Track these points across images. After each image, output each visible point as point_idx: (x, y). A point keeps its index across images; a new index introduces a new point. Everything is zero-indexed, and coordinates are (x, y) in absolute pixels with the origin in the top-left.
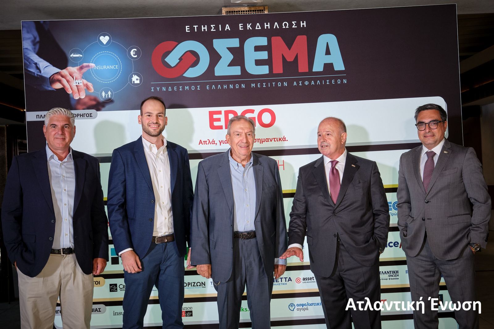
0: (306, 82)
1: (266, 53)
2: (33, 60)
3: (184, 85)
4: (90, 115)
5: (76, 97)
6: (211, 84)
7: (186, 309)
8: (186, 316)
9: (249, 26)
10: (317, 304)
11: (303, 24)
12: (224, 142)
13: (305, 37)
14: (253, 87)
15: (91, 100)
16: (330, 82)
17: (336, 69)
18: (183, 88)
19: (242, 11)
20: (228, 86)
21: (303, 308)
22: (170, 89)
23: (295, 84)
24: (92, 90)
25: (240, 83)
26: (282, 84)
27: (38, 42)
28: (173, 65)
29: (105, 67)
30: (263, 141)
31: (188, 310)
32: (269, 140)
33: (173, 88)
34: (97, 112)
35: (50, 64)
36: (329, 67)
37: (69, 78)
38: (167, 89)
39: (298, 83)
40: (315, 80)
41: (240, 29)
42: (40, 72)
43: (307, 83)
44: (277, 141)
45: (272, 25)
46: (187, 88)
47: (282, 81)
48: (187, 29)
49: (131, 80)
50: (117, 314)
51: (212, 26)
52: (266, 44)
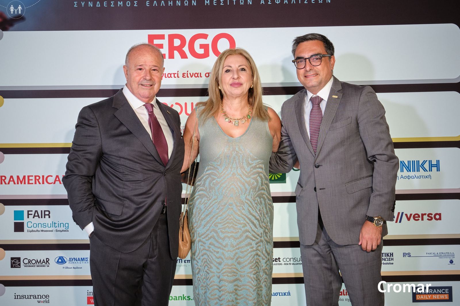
3: (116, 0)
10: (283, 294)
12: (167, 76)
14: (207, 4)
16: (309, 1)
18: (116, 4)
20: (175, 3)
22: (98, 5)
23: (263, 2)
26: (246, 2)
33: (102, 4)
34: (3, 32)
38: (95, 4)
39: (266, 1)
43: (278, 1)
46: (120, 3)
50: (19, 297)
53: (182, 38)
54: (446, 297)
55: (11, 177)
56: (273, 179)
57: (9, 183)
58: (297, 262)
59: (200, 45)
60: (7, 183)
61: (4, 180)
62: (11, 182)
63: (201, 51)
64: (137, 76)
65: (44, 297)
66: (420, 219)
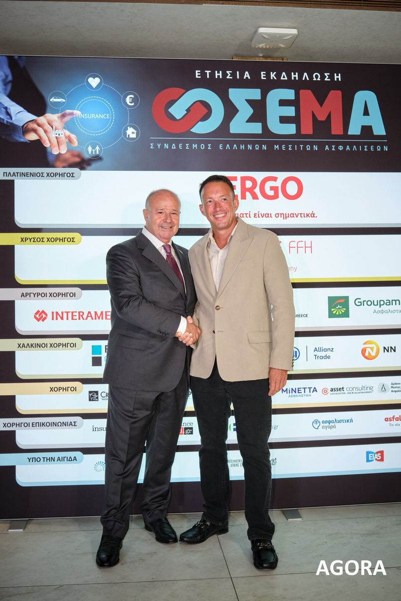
0: (341, 146)
1: (293, 108)
2: (3, 103)
3: (191, 143)
4: (72, 175)
5: (55, 152)
6: (225, 143)
7: (185, 424)
8: (185, 434)
9: (273, 75)
10: (346, 421)
11: (338, 77)
13: (340, 92)
14: (277, 149)
15: (74, 156)
16: (369, 148)
17: (375, 133)
18: (190, 146)
20: (246, 147)
21: (330, 425)
22: (174, 147)
23: (327, 148)
24: (76, 144)
25: (261, 143)
26: (312, 148)
27: (10, 82)
28: (178, 117)
29: (93, 116)
30: (287, 216)
31: (187, 427)
32: (295, 216)
33: (177, 146)
35: (25, 109)
36: (367, 130)
37: (48, 127)
38: (170, 146)
39: (330, 148)
40: (351, 145)
41: (262, 78)
42: (11, 118)
43: (341, 148)
44: (304, 217)
45: (301, 76)
46: (195, 146)
47: (312, 144)
48: (197, 74)
49: (125, 134)
50: (97, 429)
51: (228, 72)
52: (293, 98)
53: (254, 181)
55: (89, 312)
56: (337, 313)
57: (86, 319)
58: (359, 391)
59: (270, 187)
60: (85, 319)
61: (82, 316)
62: (88, 318)
63: (271, 193)
64: (158, 219)
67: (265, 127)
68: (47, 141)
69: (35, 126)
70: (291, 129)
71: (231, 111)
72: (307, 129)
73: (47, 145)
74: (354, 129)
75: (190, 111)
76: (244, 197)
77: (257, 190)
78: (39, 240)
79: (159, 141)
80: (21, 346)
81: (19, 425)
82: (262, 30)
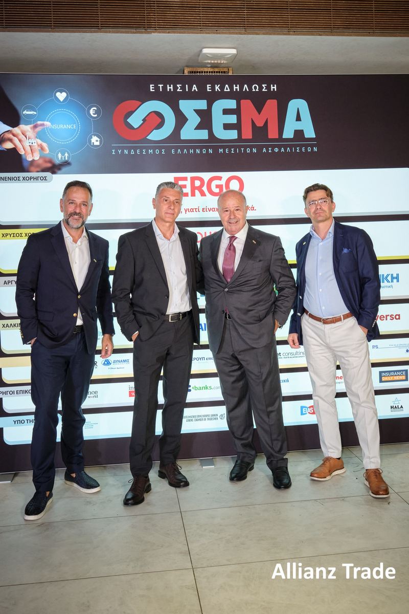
0: (276, 148)
1: (235, 116)
3: (147, 148)
4: (45, 179)
5: (30, 158)
6: (176, 148)
9: (217, 88)
11: (274, 88)
12: (189, 211)
13: (275, 102)
14: (221, 152)
15: (46, 162)
16: (301, 150)
17: (306, 136)
18: (147, 152)
19: (205, 72)
20: (195, 151)
22: (132, 152)
23: (264, 150)
24: (47, 151)
25: (207, 148)
26: (251, 150)
28: (136, 126)
29: (61, 126)
33: (135, 152)
34: (53, 175)
35: (1, 121)
36: (299, 134)
37: (22, 137)
38: (129, 152)
39: (267, 150)
40: (285, 147)
41: (208, 90)
43: (276, 150)
45: (241, 88)
46: (151, 151)
47: (251, 147)
48: (152, 87)
49: (90, 141)
51: (178, 86)
52: (235, 107)
53: (201, 180)
54: (404, 377)
58: (293, 356)
59: (216, 185)
63: (217, 190)
65: (93, 393)
66: (385, 319)
67: (211, 133)
68: (22, 150)
69: (11, 136)
70: (233, 135)
71: (181, 120)
72: (248, 134)
73: (22, 152)
74: (288, 133)
75: (146, 120)
76: (193, 194)
77: (205, 189)
78: (18, 235)
79: (119, 148)
80: (5, 326)
81: (6, 393)
82: (205, 51)
